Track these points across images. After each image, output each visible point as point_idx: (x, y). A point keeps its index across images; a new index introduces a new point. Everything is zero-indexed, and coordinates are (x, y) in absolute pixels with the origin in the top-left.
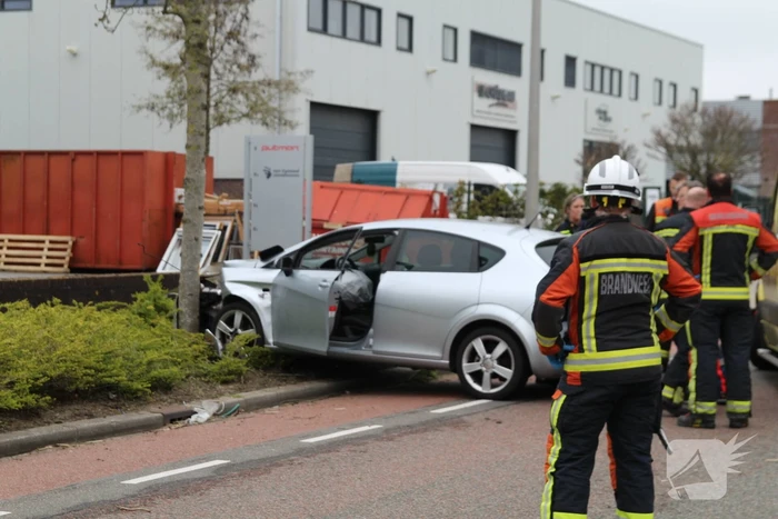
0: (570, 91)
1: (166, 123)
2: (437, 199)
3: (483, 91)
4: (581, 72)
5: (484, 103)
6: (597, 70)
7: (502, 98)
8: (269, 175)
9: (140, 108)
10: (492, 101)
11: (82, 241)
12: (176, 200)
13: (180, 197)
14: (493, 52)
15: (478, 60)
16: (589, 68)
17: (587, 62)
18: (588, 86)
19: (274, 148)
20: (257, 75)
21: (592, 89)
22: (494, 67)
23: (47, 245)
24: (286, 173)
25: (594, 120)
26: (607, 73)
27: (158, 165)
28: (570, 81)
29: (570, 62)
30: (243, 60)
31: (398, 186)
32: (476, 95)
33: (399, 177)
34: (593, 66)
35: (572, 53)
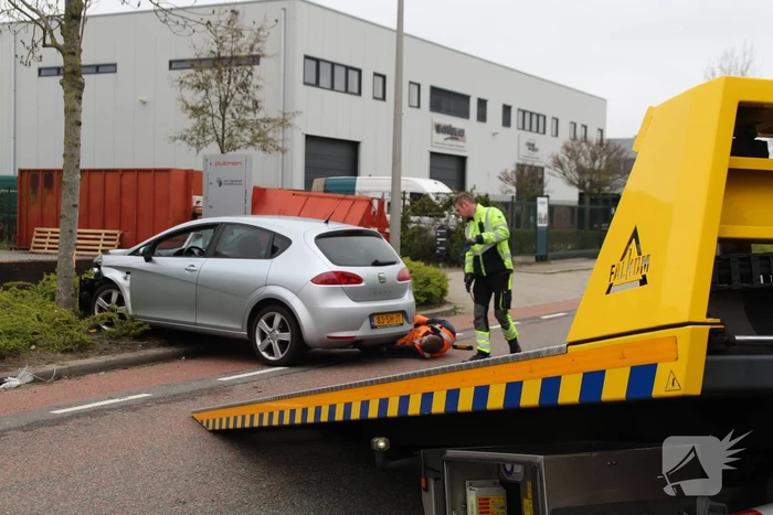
0: (506, 129)
1: (194, 149)
2: (376, 203)
3: (439, 129)
4: (515, 117)
5: (441, 137)
6: (527, 115)
7: (456, 134)
8: (220, 184)
9: (175, 138)
10: (447, 136)
11: (127, 234)
12: (194, 204)
13: (198, 202)
14: (447, 101)
15: (436, 106)
16: (521, 113)
17: (519, 110)
18: (521, 126)
19: (224, 163)
20: (260, 115)
21: (523, 128)
22: (448, 112)
23: (103, 236)
24: (233, 182)
25: (525, 150)
26: (534, 117)
27: (181, 179)
28: (507, 122)
29: (507, 109)
30: (250, 104)
31: (357, 194)
32: (434, 131)
33: (357, 188)
34: (524, 112)
35: (508, 103)
